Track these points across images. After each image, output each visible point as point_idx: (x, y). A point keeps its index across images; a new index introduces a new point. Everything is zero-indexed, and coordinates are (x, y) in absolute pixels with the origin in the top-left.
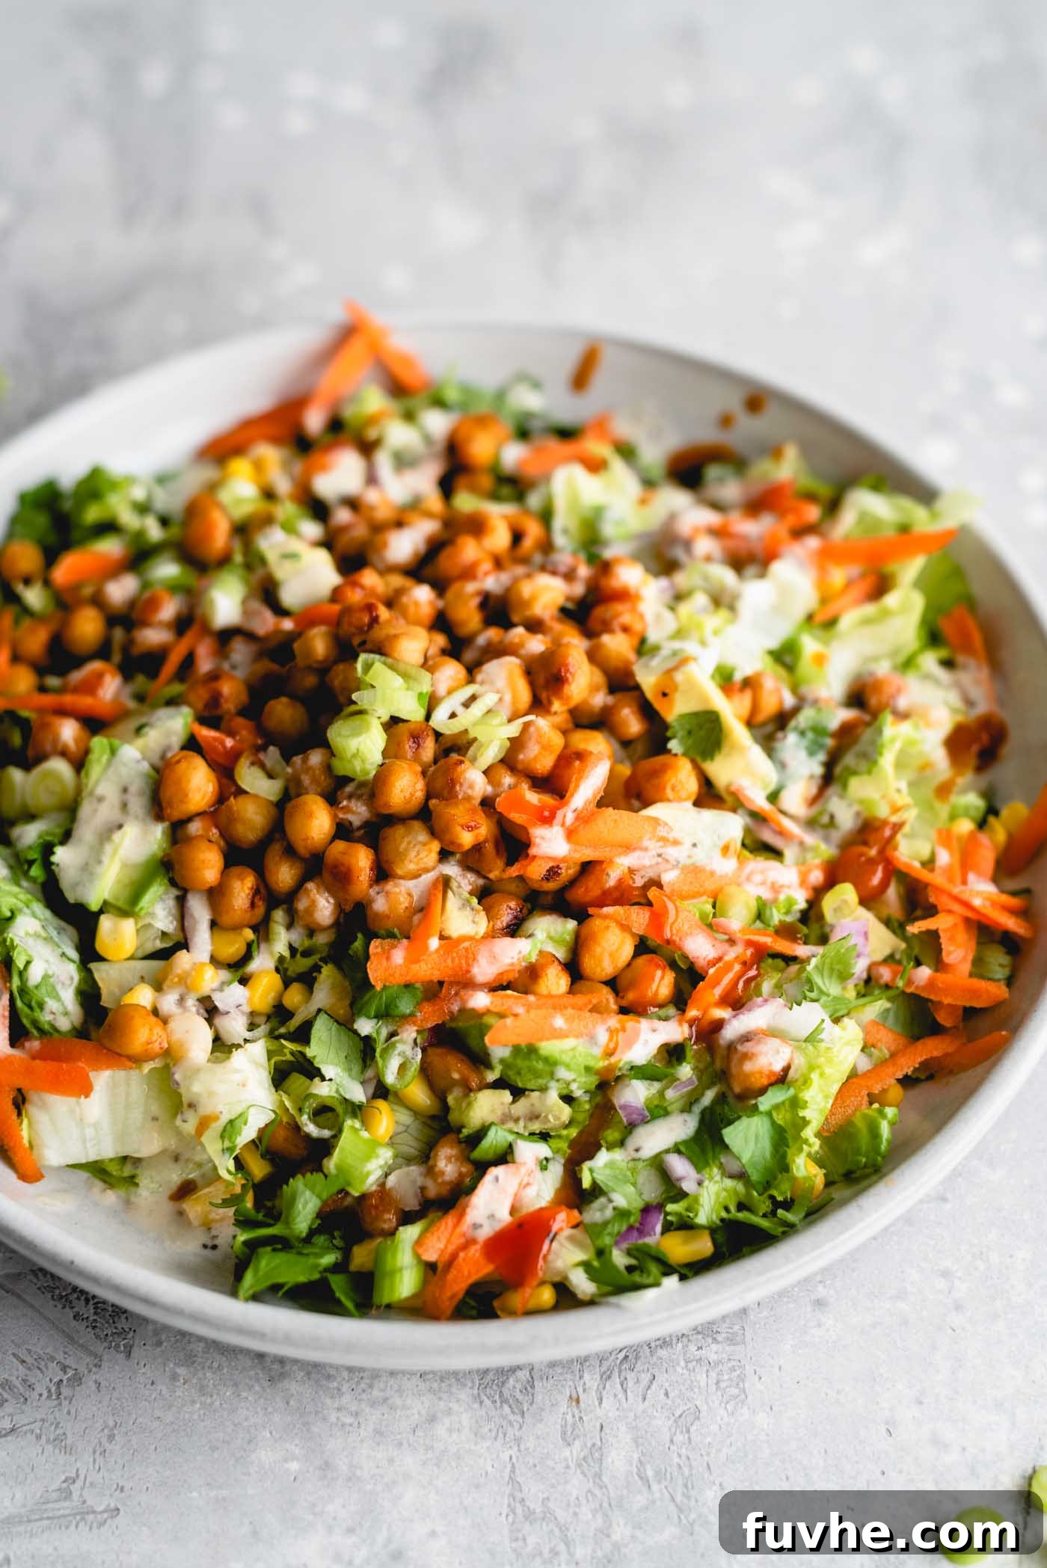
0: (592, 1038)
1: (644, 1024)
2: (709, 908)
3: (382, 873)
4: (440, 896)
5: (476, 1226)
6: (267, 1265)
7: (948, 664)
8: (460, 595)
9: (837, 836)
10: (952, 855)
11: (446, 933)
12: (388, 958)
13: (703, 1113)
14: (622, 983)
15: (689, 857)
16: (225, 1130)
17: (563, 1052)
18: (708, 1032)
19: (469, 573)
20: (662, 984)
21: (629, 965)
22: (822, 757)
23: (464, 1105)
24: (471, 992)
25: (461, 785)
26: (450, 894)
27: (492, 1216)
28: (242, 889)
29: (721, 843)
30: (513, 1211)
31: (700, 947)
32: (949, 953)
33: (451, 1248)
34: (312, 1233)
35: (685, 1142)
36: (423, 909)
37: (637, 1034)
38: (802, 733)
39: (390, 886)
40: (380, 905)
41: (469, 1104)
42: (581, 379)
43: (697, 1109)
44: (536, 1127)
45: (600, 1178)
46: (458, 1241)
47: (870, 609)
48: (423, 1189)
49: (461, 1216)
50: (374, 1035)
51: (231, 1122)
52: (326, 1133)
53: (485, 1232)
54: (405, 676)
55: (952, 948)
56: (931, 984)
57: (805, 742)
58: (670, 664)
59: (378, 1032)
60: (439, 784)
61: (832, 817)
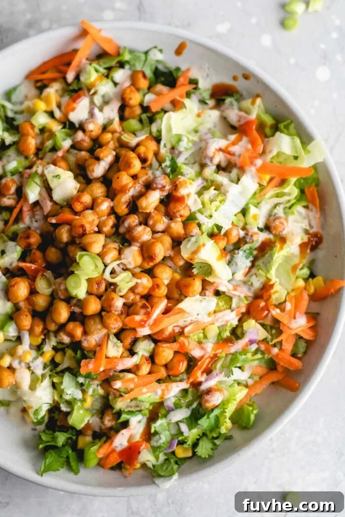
0: (156, 393)
1: (174, 384)
2: (201, 335)
3: (85, 333)
4: (106, 342)
5: (116, 447)
6: (49, 461)
7: (306, 207)
8: (119, 202)
9: (253, 289)
10: (292, 305)
11: (108, 356)
12: (87, 367)
13: (193, 410)
14: (169, 366)
15: (196, 318)
16: (35, 412)
17: (145, 398)
18: (196, 385)
19: (124, 190)
20: (183, 366)
21: (172, 360)
22: (251, 259)
23: (114, 402)
24: (115, 382)
25: (113, 307)
26: (109, 342)
27: (121, 444)
28: (39, 329)
29: (208, 312)
30: (129, 441)
31: (196, 353)
32: (285, 346)
33: (108, 452)
34: (63, 446)
35: (186, 418)
36: (99, 345)
37: (172, 388)
38: (245, 251)
39: (89, 338)
40: (85, 344)
41: (116, 402)
42: (179, 51)
43: (191, 408)
44: (138, 409)
45: (157, 429)
46: (110, 450)
47: (278, 190)
48: (100, 427)
49: (111, 444)
50: (84, 383)
51: (37, 410)
52: (69, 410)
53: (119, 449)
54: (92, 258)
55: (286, 344)
56: (277, 355)
57: (245, 254)
58: (194, 249)
59: (85, 382)
60: (105, 305)
61: (252, 284)
